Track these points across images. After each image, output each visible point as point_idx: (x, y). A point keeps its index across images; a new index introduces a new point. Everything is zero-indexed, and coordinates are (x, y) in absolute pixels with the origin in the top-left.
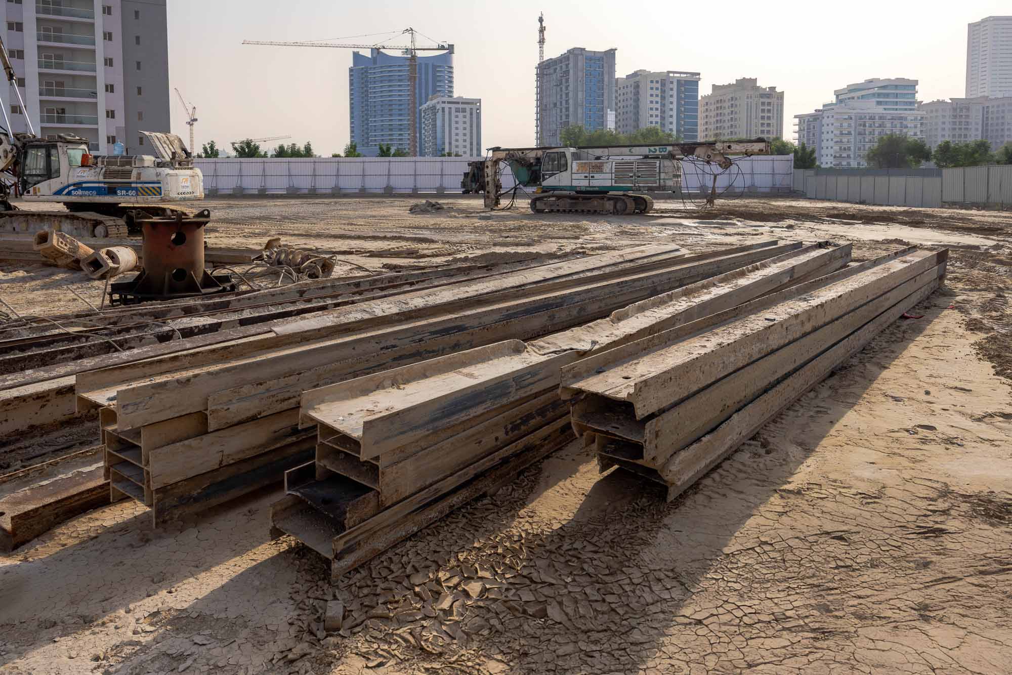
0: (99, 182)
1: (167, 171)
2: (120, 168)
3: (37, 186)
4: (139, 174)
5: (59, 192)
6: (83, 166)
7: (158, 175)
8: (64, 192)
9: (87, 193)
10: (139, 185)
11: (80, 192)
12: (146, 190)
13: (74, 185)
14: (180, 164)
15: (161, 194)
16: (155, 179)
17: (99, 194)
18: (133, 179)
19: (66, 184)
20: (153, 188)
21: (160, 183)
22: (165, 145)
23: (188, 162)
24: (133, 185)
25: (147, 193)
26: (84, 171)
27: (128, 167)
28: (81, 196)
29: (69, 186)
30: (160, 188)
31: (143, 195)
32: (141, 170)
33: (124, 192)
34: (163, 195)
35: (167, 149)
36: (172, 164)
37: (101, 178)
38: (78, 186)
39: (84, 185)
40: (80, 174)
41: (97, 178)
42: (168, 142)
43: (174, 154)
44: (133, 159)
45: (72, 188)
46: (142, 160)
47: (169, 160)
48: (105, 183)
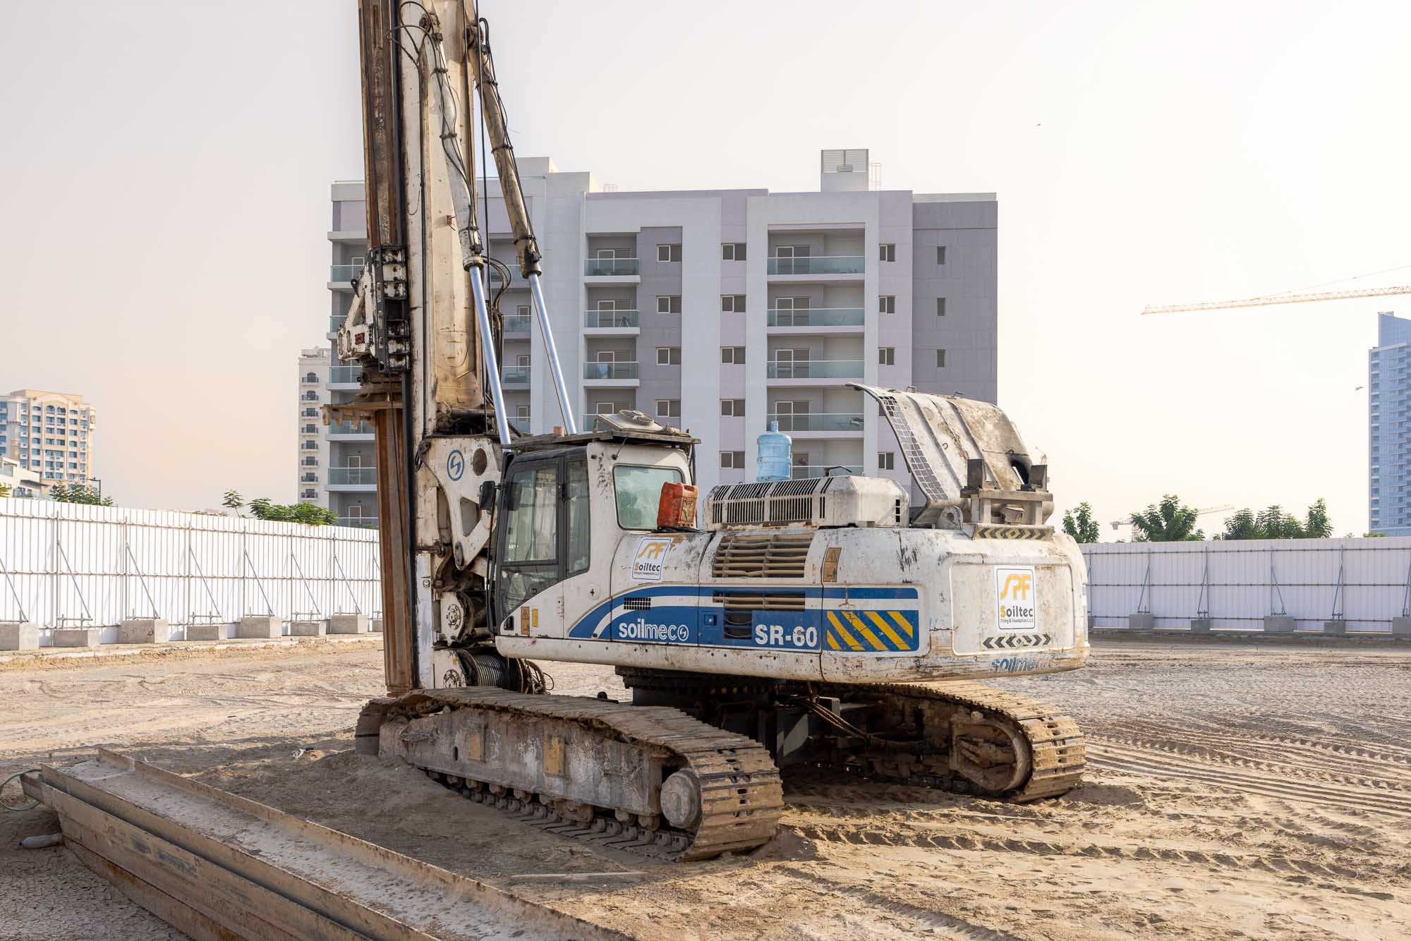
0: (699, 591)
1: (945, 541)
2: (771, 532)
3: (532, 603)
4: (833, 555)
5: (583, 630)
6: (663, 528)
7: (906, 558)
8: (599, 630)
9: (661, 631)
10: (831, 604)
11: (642, 629)
12: (858, 624)
13: (627, 599)
14: (998, 515)
15: (913, 643)
16: (893, 577)
17: (696, 639)
18: (811, 578)
19: (603, 597)
20: (884, 614)
21: (912, 594)
22: (943, 438)
23: (1032, 505)
24: (811, 603)
25: (858, 636)
26: (659, 548)
27: (796, 529)
28: (644, 643)
29: (610, 605)
30: (912, 616)
31: (845, 647)
32: (841, 539)
33: (777, 632)
34: (921, 652)
35: (951, 453)
36: (967, 512)
37: (706, 576)
38: (637, 602)
39: (657, 602)
40: (642, 561)
41: (693, 571)
42: (957, 428)
43: (976, 467)
44: (816, 497)
45: (619, 611)
46: (850, 494)
47: (954, 495)
48: (717, 593)
